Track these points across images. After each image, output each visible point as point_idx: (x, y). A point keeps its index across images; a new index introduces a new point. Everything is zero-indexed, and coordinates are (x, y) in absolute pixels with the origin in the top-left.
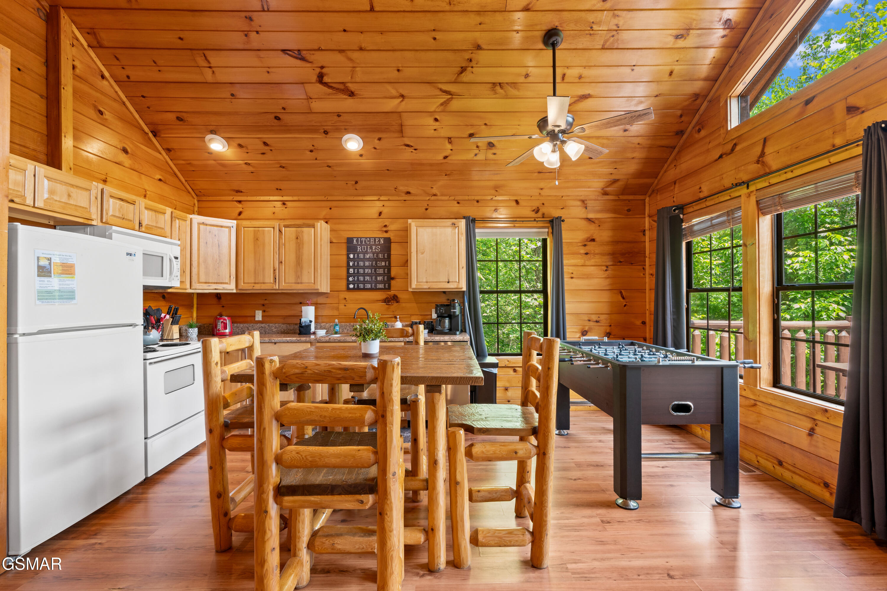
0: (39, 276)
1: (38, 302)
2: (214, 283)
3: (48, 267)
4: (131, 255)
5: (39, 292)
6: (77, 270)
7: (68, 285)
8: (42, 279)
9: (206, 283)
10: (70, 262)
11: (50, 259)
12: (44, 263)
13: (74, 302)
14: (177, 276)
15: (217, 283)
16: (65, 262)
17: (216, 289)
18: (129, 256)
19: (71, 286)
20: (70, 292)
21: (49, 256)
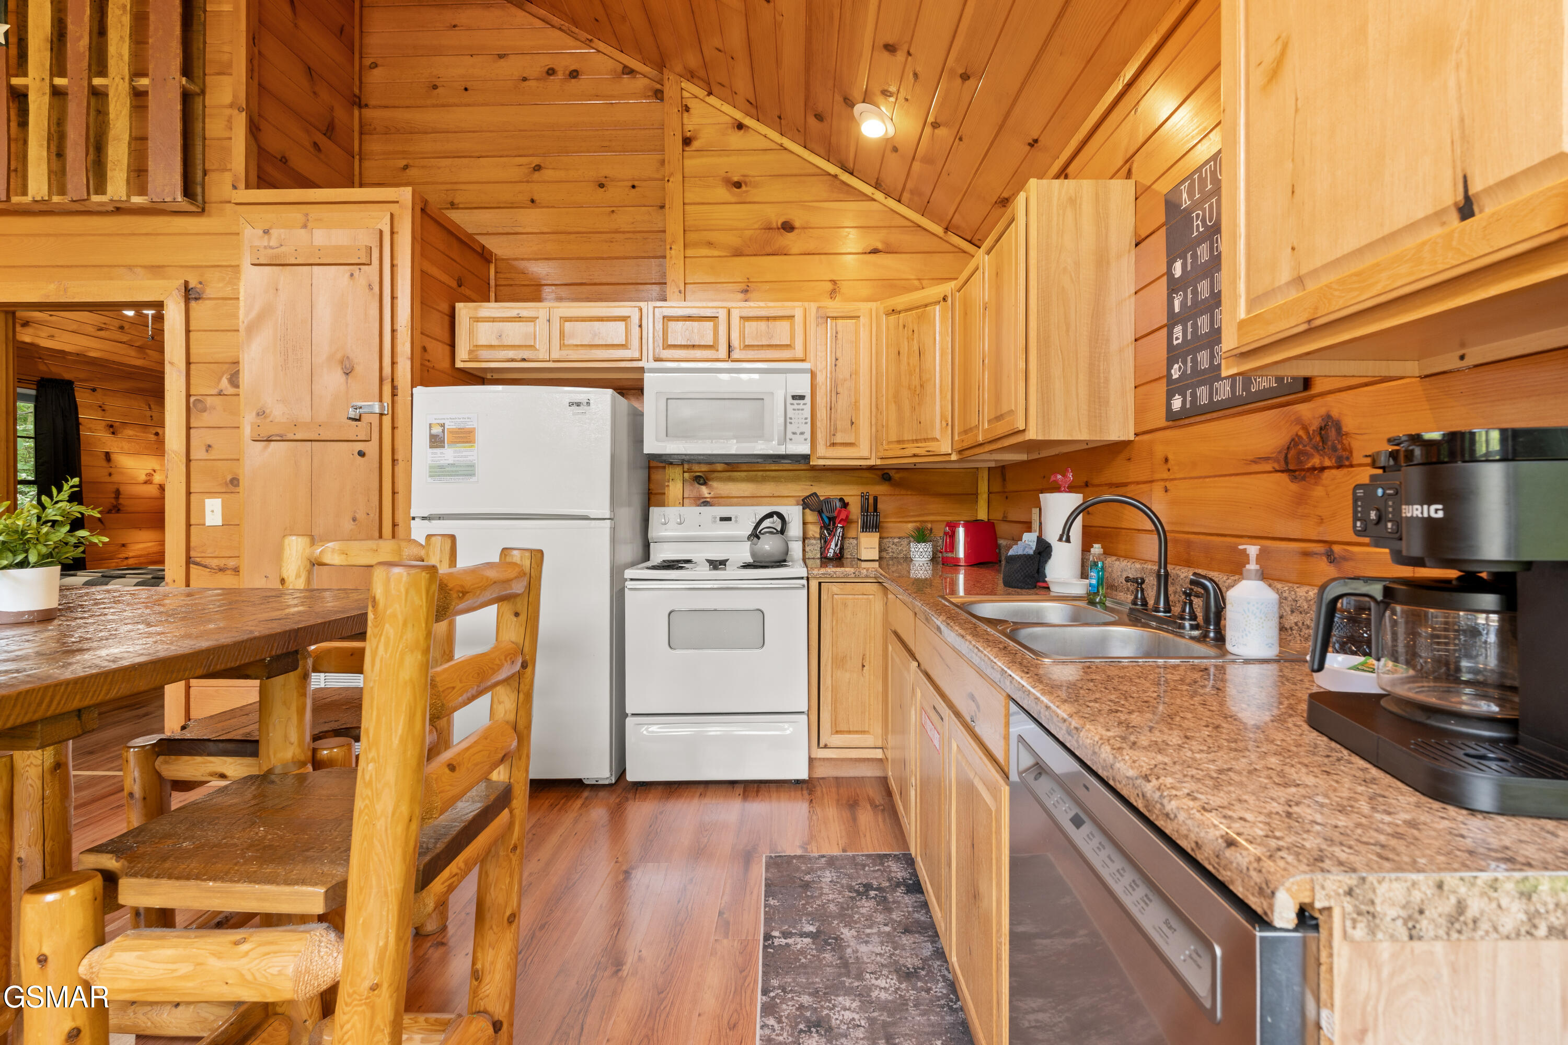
0: (431, 447)
1: (429, 480)
2: (913, 441)
3: (441, 435)
4: (578, 404)
5: (431, 467)
6: (480, 437)
7: (466, 457)
8: (435, 450)
9: (899, 442)
10: (469, 426)
11: (443, 425)
12: (437, 430)
13: (474, 479)
14: (802, 433)
15: (917, 441)
16: (462, 426)
17: (915, 456)
18: (574, 407)
19: (470, 458)
20: (468, 466)
21: (442, 422)
